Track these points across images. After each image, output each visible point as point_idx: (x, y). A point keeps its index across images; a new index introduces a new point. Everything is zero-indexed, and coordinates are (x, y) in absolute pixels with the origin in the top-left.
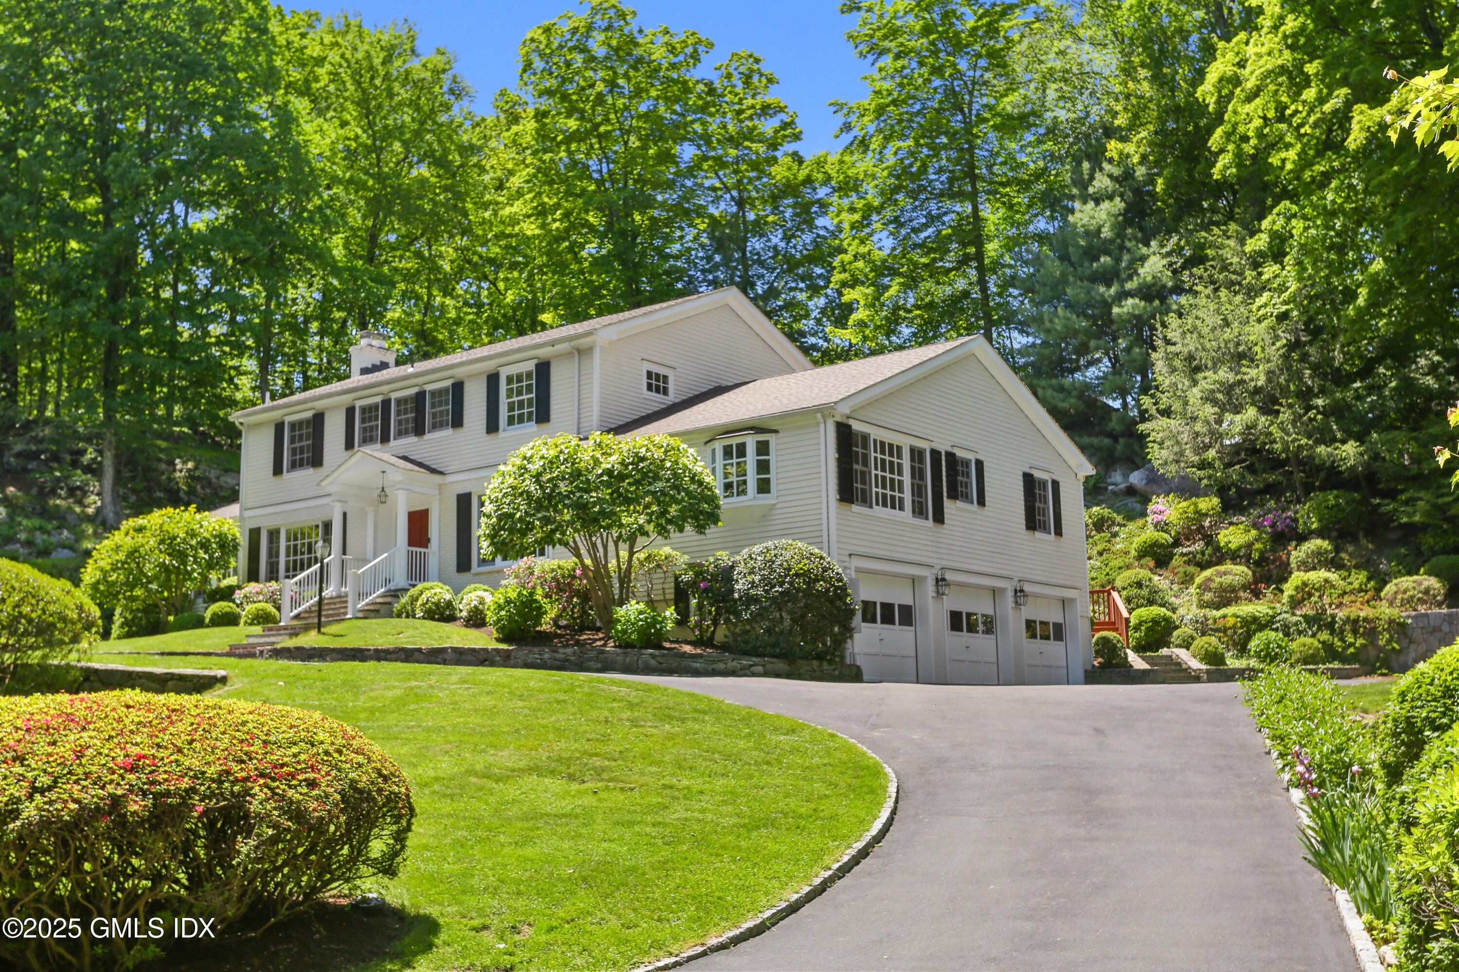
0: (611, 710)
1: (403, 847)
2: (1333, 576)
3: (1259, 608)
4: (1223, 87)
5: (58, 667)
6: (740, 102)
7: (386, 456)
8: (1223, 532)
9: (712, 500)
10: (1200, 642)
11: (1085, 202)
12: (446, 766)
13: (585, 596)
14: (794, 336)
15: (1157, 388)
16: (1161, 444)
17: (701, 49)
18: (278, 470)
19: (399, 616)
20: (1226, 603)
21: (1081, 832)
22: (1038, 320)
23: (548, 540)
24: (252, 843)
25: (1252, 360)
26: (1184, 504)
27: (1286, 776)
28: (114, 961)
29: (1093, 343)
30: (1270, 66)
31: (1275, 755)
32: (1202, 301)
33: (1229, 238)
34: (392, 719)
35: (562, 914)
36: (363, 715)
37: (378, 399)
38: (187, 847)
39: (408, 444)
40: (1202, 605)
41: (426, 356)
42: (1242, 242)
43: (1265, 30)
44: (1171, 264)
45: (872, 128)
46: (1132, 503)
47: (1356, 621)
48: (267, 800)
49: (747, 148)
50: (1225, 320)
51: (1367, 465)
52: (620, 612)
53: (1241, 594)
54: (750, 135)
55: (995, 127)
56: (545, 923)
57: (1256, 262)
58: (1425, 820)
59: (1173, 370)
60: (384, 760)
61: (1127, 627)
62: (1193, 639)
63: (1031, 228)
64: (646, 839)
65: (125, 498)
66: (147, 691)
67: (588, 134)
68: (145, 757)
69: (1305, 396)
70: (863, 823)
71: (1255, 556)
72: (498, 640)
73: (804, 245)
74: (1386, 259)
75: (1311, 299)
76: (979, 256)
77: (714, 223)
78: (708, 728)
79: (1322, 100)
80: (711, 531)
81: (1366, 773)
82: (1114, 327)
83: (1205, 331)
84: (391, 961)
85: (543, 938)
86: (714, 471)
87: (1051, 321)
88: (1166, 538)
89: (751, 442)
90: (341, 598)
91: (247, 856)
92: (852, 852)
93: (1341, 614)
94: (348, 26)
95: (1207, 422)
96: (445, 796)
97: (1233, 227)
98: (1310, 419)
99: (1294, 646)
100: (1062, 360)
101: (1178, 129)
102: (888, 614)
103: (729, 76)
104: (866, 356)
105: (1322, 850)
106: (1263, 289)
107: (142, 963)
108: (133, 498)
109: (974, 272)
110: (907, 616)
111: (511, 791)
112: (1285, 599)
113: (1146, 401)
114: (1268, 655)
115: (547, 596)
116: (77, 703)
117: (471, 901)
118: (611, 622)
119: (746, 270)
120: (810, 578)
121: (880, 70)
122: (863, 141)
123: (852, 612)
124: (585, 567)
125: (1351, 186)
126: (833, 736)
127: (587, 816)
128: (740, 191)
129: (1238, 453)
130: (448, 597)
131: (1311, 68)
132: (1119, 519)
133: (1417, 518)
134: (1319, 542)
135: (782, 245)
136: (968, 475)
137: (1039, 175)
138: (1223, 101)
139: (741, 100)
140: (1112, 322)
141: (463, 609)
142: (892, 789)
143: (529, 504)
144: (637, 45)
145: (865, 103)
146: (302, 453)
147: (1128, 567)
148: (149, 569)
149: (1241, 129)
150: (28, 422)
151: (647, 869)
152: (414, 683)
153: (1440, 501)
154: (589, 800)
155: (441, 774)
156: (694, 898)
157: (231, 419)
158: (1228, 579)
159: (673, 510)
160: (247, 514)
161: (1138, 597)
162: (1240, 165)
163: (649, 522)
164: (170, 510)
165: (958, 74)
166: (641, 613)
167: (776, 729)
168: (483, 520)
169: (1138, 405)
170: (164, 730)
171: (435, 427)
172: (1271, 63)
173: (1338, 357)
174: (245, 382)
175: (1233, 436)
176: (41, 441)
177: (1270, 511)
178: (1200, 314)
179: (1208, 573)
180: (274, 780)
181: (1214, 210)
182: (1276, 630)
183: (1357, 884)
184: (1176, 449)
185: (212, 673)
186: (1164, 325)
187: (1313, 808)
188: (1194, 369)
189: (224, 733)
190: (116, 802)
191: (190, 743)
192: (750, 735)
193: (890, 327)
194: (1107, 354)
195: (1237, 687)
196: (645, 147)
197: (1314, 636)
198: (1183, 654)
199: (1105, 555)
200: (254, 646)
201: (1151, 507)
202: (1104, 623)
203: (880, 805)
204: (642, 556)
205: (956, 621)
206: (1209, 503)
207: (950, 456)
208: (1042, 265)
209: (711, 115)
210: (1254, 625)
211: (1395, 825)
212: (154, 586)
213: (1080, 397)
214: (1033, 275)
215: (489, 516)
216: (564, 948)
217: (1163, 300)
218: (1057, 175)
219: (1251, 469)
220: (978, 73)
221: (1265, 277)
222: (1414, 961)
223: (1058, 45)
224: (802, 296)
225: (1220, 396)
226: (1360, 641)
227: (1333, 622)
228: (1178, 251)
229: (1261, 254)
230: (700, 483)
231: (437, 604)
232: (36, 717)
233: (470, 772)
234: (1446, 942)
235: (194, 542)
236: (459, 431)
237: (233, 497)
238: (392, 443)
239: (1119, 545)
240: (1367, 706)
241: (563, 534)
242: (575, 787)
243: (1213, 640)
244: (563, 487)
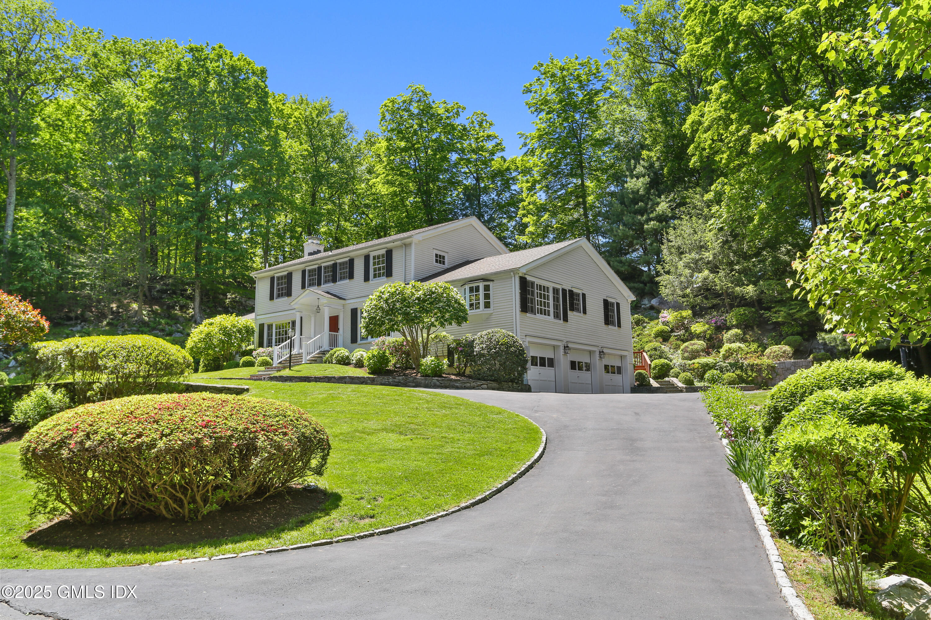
0: (419, 404)
1: (326, 463)
2: (742, 345)
3: (709, 360)
4: (694, 126)
5: (175, 384)
6: (477, 134)
7: (320, 292)
8: (693, 326)
9: (464, 311)
10: (683, 375)
11: (632, 178)
12: (345, 428)
13: (408, 354)
14: (501, 239)
15: (664, 261)
16: (665, 287)
17: (460, 110)
18: (272, 298)
19: (325, 363)
20: (695, 358)
21: (628, 458)
22: (611, 230)
23: (392, 329)
24: (258, 459)
25: (707, 249)
26: (676, 313)
27: (720, 433)
28: (198, 511)
29: (635, 242)
30: (715, 116)
31: (715, 424)
32: (684, 222)
33: (696, 194)
34: (321, 407)
35: (396, 493)
36: (309, 406)
37: (316, 266)
38: (230, 462)
39: (329, 286)
40: (684, 358)
41: (337, 248)
42: (702, 196)
43: (713, 100)
44: (670, 206)
45: (536, 145)
46: (653, 313)
47: (753, 365)
48: (265, 441)
49: (481, 154)
50: (694, 231)
51: (758, 296)
52: (423, 361)
53: (701, 353)
54: (482, 149)
55: (592, 145)
56: (388, 496)
57: (709, 204)
58: (780, 449)
59: (671, 253)
60: (317, 424)
61: (650, 368)
62: (679, 373)
63: (608, 190)
64: (434, 460)
65: (205, 311)
66: (212, 392)
67: (410, 148)
68: (211, 421)
69: (731, 264)
70: (531, 454)
71: (708, 336)
72: (369, 373)
73: (506, 198)
74: (767, 204)
75: (733, 221)
76: (584, 203)
77: (466, 188)
78: (462, 412)
79: (738, 131)
80: (464, 324)
81: (756, 432)
82: (645, 234)
83: (686, 236)
84: (320, 512)
85: (387, 503)
86: (465, 298)
87: (617, 231)
88: (667, 328)
89: (481, 285)
90: (300, 355)
91: (256, 465)
92: (526, 466)
93: (746, 362)
94: (302, 100)
95: (686, 277)
96: (345, 441)
97: (698, 189)
98: (733, 275)
99: (725, 376)
100: (621, 249)
101: (674, 145)
102: (543, 362)
103: (473, 122)
104: (533, 247)
105: (736, 465)
106: (712, 217)
107: (211, 512)
108: (208, 311)
109: (582, 210)
110: (551, 363)
111: (374, 439)
112: (721, 355)
113: (659, 267)
114: (713, 380)
115: (391, 354)
116: (181, 397)
117: (356, 487)
118: (419, 365)
119: (480, 209)
120: (508, 346)
121: (540, 119)
122: (532, 151)
123: (527, 361)
124: (407, 341)
125: (751, 170)
126: (518, 415)
127: (407, 450)
128: (477, 174)
129: (700, 291)
130: (347, 354)
131: (733, 116)
132: (646, 320)
133: (779, 320)
134: (736, 330)
135: (496, 198)
136: (579, 300)
137: (612, 166)
138: (694, 132)
139: (478, 133)
140: (644, 232)
141: (354, 360)
142: (544, 439)
143: (383, 313)
144: (432, 108)
145: (533, 134)
146: (282, 290)
147: (650, 341)
148: (215, 342)
149: (702, 145)
150: (162, 276)
151: (434, 473)
152: (331, 392)
153: (791, 312)
154: (409, 443)
155: (343, 431)
156: (455, 486)
157: (251, 275)
158: (695, 347)
159: (447, 316)
160: (258, 317)
161: (655, 355)
162: (701, 162)
163: (436, 321)
164: (224, 315)
165: (574, 121)
166: (432, 361)
167: (492, 412)
168: (363, 320)
169: (655, 269)
170: (220, 410)
171: (341, 279)
172: (715, 115)
173: (745, 247)
174: (258, 260)
175: (698, 283)
176: (168, 285)
177: (714, 316)
178: (683, 228)
179: (686, 344)
180: (268, 432)
181: (690, 182)
182: (717, 369)
183: (751, 480)
184: (672, 289)
185: (242, 387)
186: (667, 233)
187: (732, 447)
188: (681, 253)
189: (246, 411)
190: (198, 440)
191: (231, 415)
192: (481, 415)
193: (544, 235)
194: (641, 246)
195: (700, 394)
196: (435, 155)
197: (733, 372)
198: (675, 380)
199: (640, 337)
200: (261, 375)
201: (661, 315)
202: (640, 366)
203: (538, 446)
204: (433, 336)
205: (573, 365)
206: (687, 313)
207: (571, 291)
208: (612, 206)
209: (465, 140)
210: (706, 367)
211: (768, 453)
212: (217, 349)
213: (629, 265)
214: (609, 211)
215: (365, 318)
216: (397, 507)
217: (667, 222)
218: (619, 166)
219: (706, 298)
220: (584, 121)
221: (712, 212)
222: (775, 513)
223: (620, 108)
224: (505, 221)
225: (692, 265)
226: (754, 374)
227: (742, 366)
228: (674, 200)
229: (711, 201)
230: (459, 304)
231: (342, 358)
232: (163, 404)
233: (356, 431)
234: (790, 504)
235: (235, 330)
236: (352, 280)
237: (252, 310)
238: (322, 286)
239: (646, 332)
240: (757, 402)
241: (398, 326)
242: (402, 437)
243: (689, 374)
244: (398, 305)
